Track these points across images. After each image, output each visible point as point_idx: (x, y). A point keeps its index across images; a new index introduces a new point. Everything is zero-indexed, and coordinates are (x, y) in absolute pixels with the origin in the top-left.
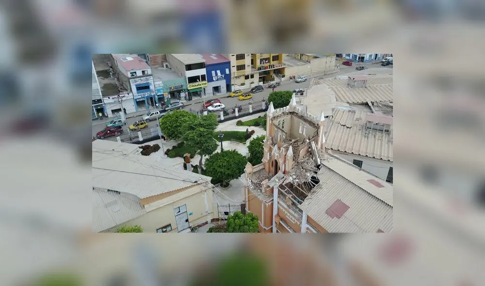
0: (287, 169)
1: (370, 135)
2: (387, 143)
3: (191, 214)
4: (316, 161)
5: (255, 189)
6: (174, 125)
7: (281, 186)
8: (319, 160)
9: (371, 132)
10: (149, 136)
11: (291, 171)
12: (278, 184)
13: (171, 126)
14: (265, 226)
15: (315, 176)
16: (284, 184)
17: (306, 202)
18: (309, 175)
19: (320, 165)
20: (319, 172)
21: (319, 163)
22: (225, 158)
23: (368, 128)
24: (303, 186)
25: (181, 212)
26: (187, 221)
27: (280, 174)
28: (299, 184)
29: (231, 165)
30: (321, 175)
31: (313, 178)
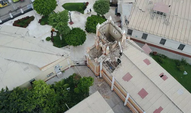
0: (106, 53)
1: (155, 17)
2: (163, 24)
3: (61, 67)
4: (120, 51)
5: (91, 60)
6: (42, 8)
7: (104, 62)
8: (121, 51)
9: (155, 15)
10: (27, 9)
11: (108, 55)
12: (102, 61)
13: (41, 9)
14: (96, 72)
15: (119, 59)
16: (105, 61)
17: (114, 72)
18: (116, 58)
19: (122, 53)
20: (121, 57)
21: (121, 52)
22: (75, 35)
23: (154, 12)
24: (113, 63)
25: (57, 67)
26: (60, 69)
27: (103, 56)
28: (112, 62)
29: (78, 39)
30: (122, 59)
31: (118, 60)
